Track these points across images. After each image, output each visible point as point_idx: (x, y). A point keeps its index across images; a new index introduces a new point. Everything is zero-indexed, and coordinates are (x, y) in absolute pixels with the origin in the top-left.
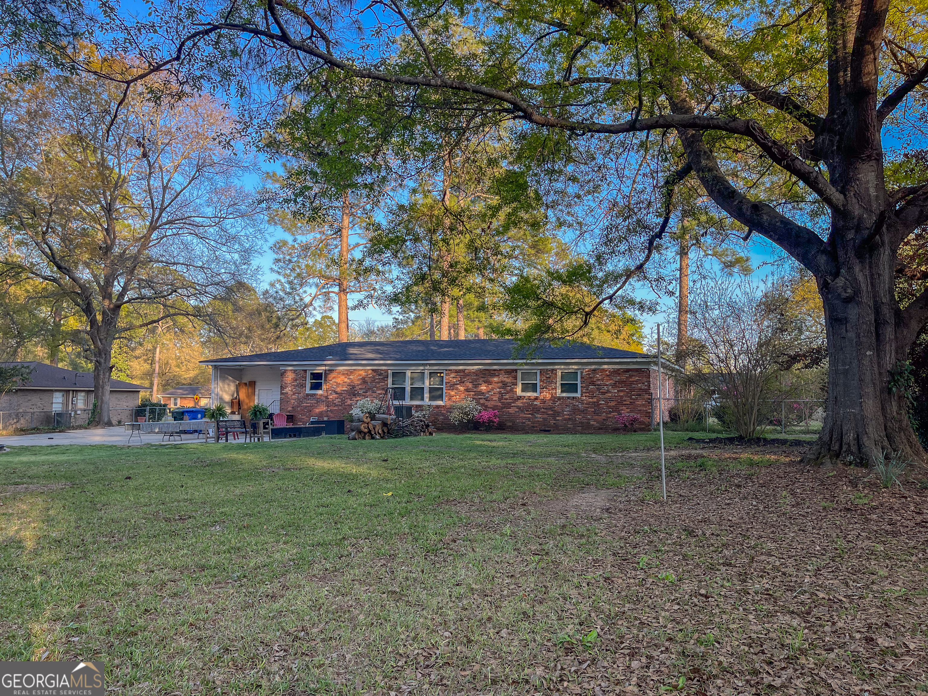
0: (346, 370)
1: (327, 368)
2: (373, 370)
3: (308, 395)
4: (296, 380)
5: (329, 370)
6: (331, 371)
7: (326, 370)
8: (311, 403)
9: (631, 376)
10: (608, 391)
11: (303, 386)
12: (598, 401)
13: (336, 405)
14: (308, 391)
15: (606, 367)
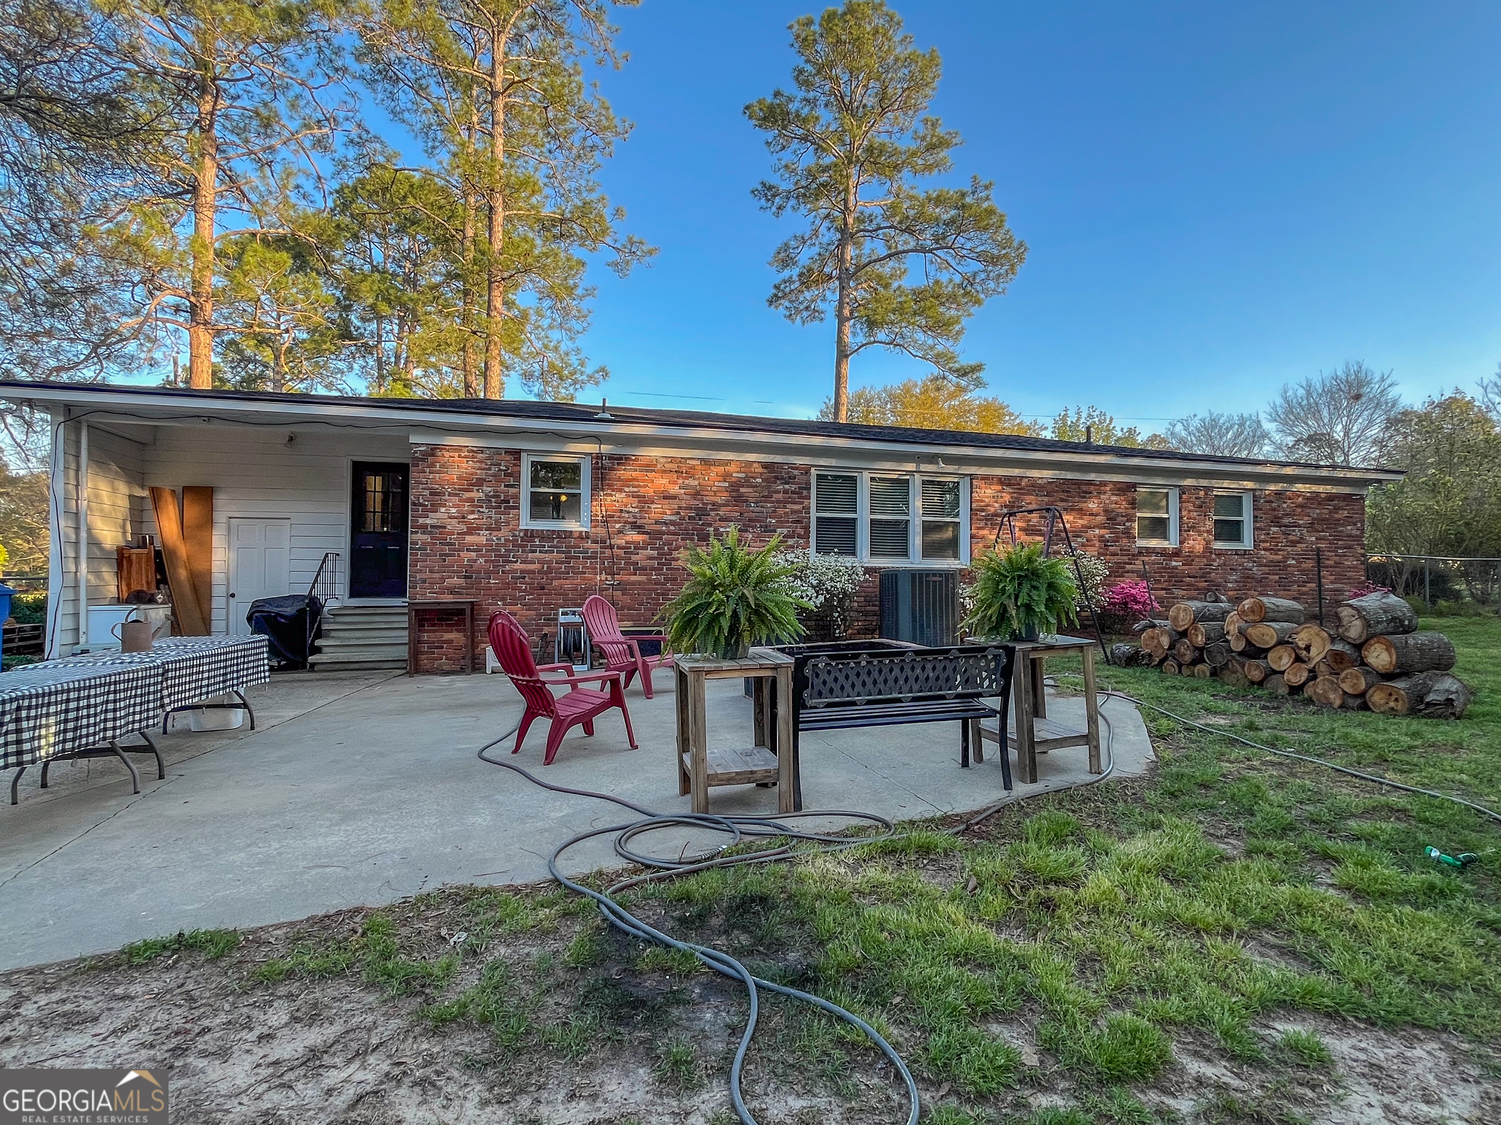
0: (673, 460)
1: (606, 449)
2: (766, 466)
3: (530, 535)
4: (480, 482)
5: (611, 457)
6: (620, 460)
7: (599, 456)
8: (541, 562)
9: (1337, 509)
10: (1301, 540)
11: (508, 504)
12: (1286, 558)
13: (638, 569)
14: (526, 523)
15: (1300, 487)
